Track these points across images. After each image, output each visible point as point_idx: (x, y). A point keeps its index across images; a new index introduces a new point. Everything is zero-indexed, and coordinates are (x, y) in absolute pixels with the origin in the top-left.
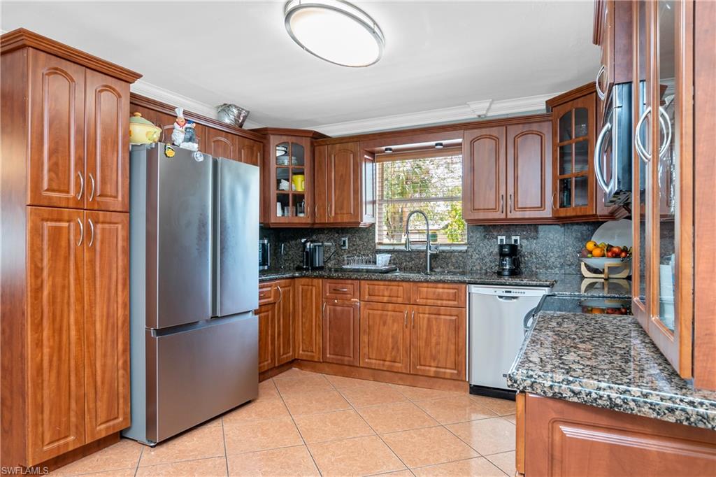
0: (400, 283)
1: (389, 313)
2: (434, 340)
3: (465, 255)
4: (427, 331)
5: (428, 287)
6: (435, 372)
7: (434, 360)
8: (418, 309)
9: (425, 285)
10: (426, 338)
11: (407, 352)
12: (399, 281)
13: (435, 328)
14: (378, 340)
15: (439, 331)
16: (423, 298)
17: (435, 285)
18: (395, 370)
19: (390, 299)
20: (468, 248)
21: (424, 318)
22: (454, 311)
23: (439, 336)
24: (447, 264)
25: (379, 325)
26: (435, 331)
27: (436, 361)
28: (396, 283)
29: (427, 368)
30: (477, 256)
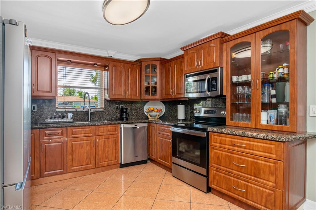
0: (90, 127)
1: (84, 142)
2: (106, 150)
3: (103, 112)
4: (103, 147)
5: (104, 127)
6: (107, 163)
7: (107, 158)
8: (99, 137)
9: (103, 126)
10: (103, 150)
11: (94, 158)
12: (90, 126)
13: (107, 144)
14: (78, 156)
15: (109, 145)
16: (102, 132)
17: (107, 126)
18: (88, 168)
19: (85, 135)
20: (104, 110)
21: (102, 141)
22: (115, 136)
23: (109, 148)
24: (95, 117)
25: (79, 148)
26: (107, 146)
27: (108, 159)
28: (88, 127)
29: (104, 163)
30: (108, 113)
